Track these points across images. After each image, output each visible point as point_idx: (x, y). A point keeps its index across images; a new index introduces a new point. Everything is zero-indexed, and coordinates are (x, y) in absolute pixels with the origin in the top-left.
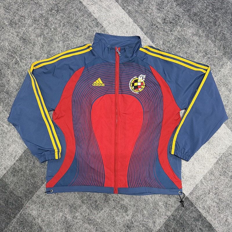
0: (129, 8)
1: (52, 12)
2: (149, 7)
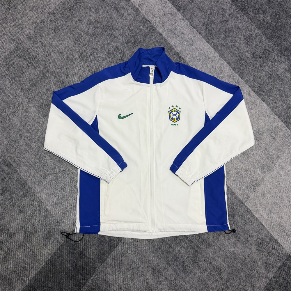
0: (215, 41)
1: (128, 44)
2: (236, 41)
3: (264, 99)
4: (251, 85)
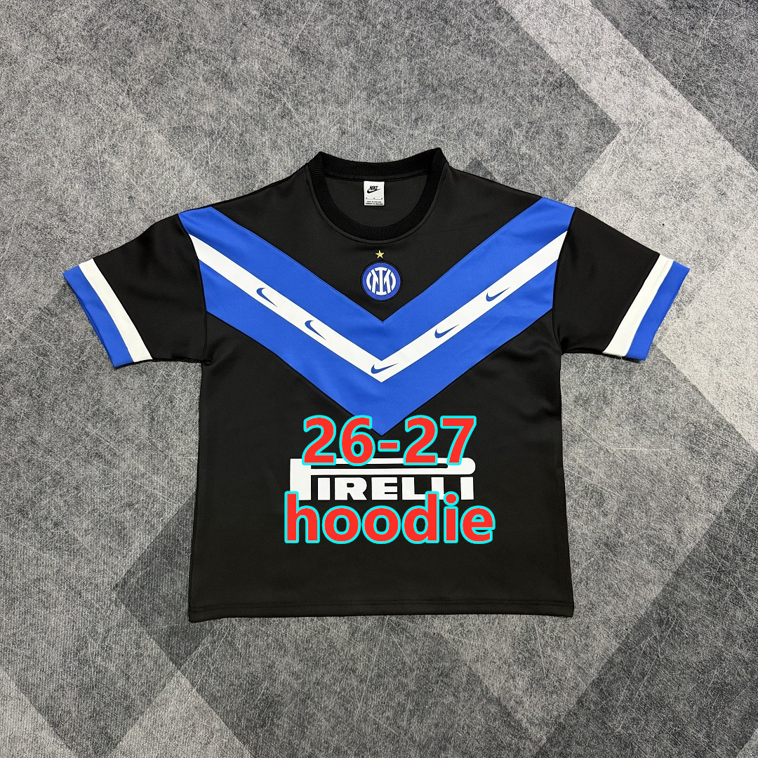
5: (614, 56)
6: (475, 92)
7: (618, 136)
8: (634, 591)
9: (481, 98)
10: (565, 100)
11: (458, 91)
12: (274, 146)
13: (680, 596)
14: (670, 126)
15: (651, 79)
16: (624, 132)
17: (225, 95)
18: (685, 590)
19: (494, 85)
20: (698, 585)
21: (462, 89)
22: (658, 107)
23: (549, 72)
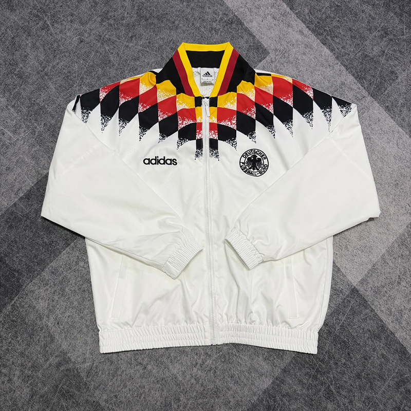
3: (325, 41)
4: (306, 19)
5: (270, 8)
6: (174, 23)
7: (267, 57)
8: (250, 381)
9: (177, 26)
10: (234, 32)
11: (162, 21)
12: (34, 46)
13: (285, 388)
14: (304, 54)
15: (294, 23)
16: (272, 55)
17: (7, 13)
18: (289, 384)
19: (187, 19)
20: (300, 381)
21: (165, 20)
22: (297, 41)
23: (225, 14)
